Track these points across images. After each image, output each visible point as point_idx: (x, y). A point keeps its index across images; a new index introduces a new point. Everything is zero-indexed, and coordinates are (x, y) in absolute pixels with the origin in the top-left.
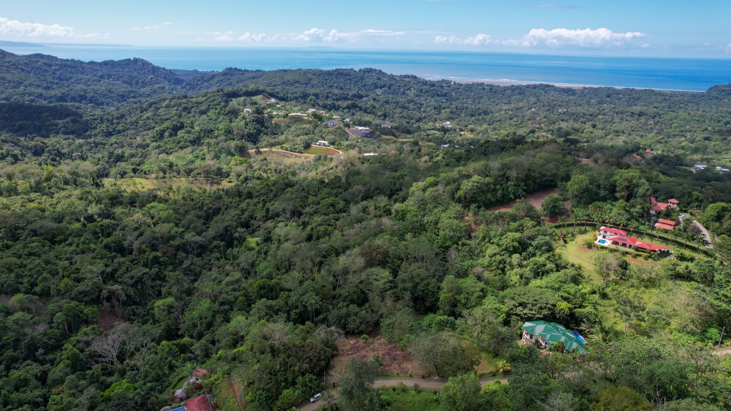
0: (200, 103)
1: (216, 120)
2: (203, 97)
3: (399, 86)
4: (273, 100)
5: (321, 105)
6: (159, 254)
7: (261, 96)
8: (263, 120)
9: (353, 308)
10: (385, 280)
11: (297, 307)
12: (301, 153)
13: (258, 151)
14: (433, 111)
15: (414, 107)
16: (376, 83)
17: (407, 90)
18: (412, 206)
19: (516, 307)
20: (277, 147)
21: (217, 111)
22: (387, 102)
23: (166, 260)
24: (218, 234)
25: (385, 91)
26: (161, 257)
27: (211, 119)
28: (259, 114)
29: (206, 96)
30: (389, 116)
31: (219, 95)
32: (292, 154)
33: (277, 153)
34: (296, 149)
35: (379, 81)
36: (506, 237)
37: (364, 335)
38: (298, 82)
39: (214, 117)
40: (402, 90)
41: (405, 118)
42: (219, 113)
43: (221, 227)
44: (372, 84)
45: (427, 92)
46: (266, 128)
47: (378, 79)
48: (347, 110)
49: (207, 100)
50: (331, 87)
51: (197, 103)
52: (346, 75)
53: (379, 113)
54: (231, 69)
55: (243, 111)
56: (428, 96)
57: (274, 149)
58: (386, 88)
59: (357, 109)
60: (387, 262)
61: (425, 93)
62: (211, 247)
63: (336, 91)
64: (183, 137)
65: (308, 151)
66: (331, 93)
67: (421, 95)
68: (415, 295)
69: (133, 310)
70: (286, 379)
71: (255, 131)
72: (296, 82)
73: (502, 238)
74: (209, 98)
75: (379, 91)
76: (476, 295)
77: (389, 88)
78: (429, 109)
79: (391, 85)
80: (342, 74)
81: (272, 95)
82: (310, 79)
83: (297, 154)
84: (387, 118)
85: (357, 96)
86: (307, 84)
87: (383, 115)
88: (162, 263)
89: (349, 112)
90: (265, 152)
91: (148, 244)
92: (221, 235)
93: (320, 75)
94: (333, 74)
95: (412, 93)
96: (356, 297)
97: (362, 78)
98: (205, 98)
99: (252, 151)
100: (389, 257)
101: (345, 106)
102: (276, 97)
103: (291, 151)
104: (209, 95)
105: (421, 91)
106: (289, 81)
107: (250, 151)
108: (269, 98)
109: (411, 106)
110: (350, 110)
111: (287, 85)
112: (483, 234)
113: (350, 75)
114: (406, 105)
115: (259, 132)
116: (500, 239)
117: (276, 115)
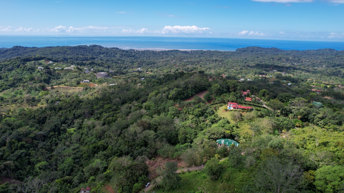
0: (7, 65)
1: (22, 73)
2: (8, 62)
3: (111, 53)
4: (51, 62)
5: (76, 63)
6: (24, 143)
7: (43, 60)
8: (51, 72)
9: (143, 148)
10: (153, 135)
11: (117, 153)
12: (76, 87)
13: (53, 87)
14: (130, 64)
15: (121, 62)
16: (100, 52)
17: (116, 55)
18: (152, 103)
19: (211, 135)
20: (62, 85)
21: (21, 69)
22: (107, 61)
23: (29, 145)
24: (52, 129)
25: (105, 55)
26: (25, 144)
27: (18, 73)
28: (48, 69)
29: (10, 61)
30: (111, 67)
31: (18, 60)
32: (71, 88)
33: (63, 88)
34: (73, 85)
35: (101, 51)
36: (196, 111)
37: (153, 158)
38: (60, 53)
39: (20, 72)
40: (113, 54)
41: (118, 67)
42: (23, 70)
43: (53, 125)
44: (98, 52)
45: (125, 55)
46: (53, 76)
47: (100, 50)
48: (90, 65)
49: (11, 63)
50: (78, 54)
51: (5, 65)
52: (84, 48)
53: (106, 66)
54: (17, 46)
55: (37, 68)
56: (126, 57)
57: (60, 86)
58: (105, 54)
59: (95, 64)
60: (151, 127)
61: (124, 56)
62: (49, 136)
63: (82, 57)
64: (4, 84)
65: (79, 85)
66: (78, 57)
67: (122, 57)
68: (168, 138)
70: (133, 180)
71: (48, 78)
72: (58, 53)
73: (194, 111)
74: (12, 62)
75: (102, 56)
76: (193, 134)
77: (107, 54)
78: (128, 63)
79: (107, 52)
80: (82, 48)
81: (49, 60)
82: (66, 51)
83: (74, 87)
84: (110, 68)
85: (92, 58)
86: (64, 53)
87: (108, 67)
88: (27, 147)
89: (91, 66)
90: (56, 88)
91: (16, 139)
93: (70, 49)
94: (77, 48)
95: (118, 56)
96: (143, 144)
97: (92, 50)
98: (9, 62)
99: (49, 88)
100: (151, 125)
101: (88, 63)
102: (52, 61)
103: (70, 86)
104: (12, 61)
105: (122, 55)
106: (54, 52)
107: (48, 88)
108: (48, 61)
109: (119, 62)
110: (91, 65)
111: (53, 54)
113: (86, 48)
114: (117, 61)
115: (50, 78)
116: (193, 112)
117: (57, 69)
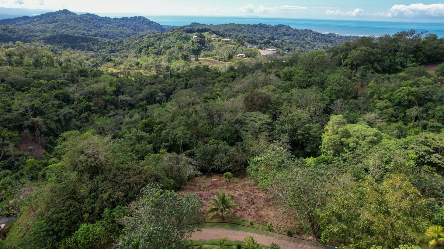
0: (169, 35)
1: (175, 42)
2: (171, 32)
3: (300, 35)
4: (215, 35)
5: (246, 40)
6: (91, 104)
7: (207, 32)
8: (204, 42)
9: (223, 145)
10: (263, 122)
12: (226, 61)
13: (197, 59)
14: (322, 50)
15: (309, 46)
16: (285, 33)
17: (305, 38)
20: (210, 57)
21: (176, 37)
22: (290, 43)
23: (97, 109)
24: (145, 97)
25: (291, 38)
26: (92, 106)
27: (172, 42)
28: (202, 38)
29: (173, 31)
30: (292, 50)
31: (181, 31)
32: (220, 62)
33: (210, 61)
34: (222, 59)
35: (287, 31)
36: (400, 91)
37: (227, 173)
38: (234, 30)
39: (174, 41)
40: (302, 37)
41: (303, 52)
42: (177, 38)
43: (147, 92)
44: (282, 33)
45: (319, 39)
46: (205, 47)
47: (286, 30)
48: (263, 45)
49: (173, 34)
50: (255, 33)
51: (167, 35)
52: (266, 27)
53: (285, 48)
55: (192, 37)
56: (320, 42)
57: (208, 59)
58: (291, 36)
59: (270, 44)
60: (268, 108)
61: (317, 40)
62: (137, 105)
63: (258, 35)
64: (151, 51)
65: (231, 60)
66: (254, 36)
67: (314, 41)
68: (294, 138)
69: (51, 140)
71: (198, 48)
72: (233, 30)
73: (394, 93)
74: (175, 32)
75: (286, 38)
77: (294, 36)
78: (319, 49)
79: (295, 34)
80: (263, 27)
81: (214, 32)
82: (242, 29)
83: (223, 62)
84: (290, 51)
85: (271, 38)
86: (240, 31)
87: (287, 49)
88: (93, 111)
89: (265, 46)
90: (201, 60)
91: (85, 96)
92: (147, 98)
93: (249, 27)
94: (257, 27)
95: (308, 39)
96: (228, 135)
97: (276, 30)
98: (172, 32)
99: (193, 59)
100: (271, 104)
101: (262, 42)
102: (217, 34)
103: (219, 60)
104: (175, 31)
105: (315, 38)
106: (229, 29)
107: (192, 59)
108: (212, 34)
109: (307, 46)
110: (265, 45)
111: (227, 32)
112: (372, 91)
113: (268, 28)
114: (304, 45)
115: (200, 49)
116: (391, 95)
117: (213, 40)
